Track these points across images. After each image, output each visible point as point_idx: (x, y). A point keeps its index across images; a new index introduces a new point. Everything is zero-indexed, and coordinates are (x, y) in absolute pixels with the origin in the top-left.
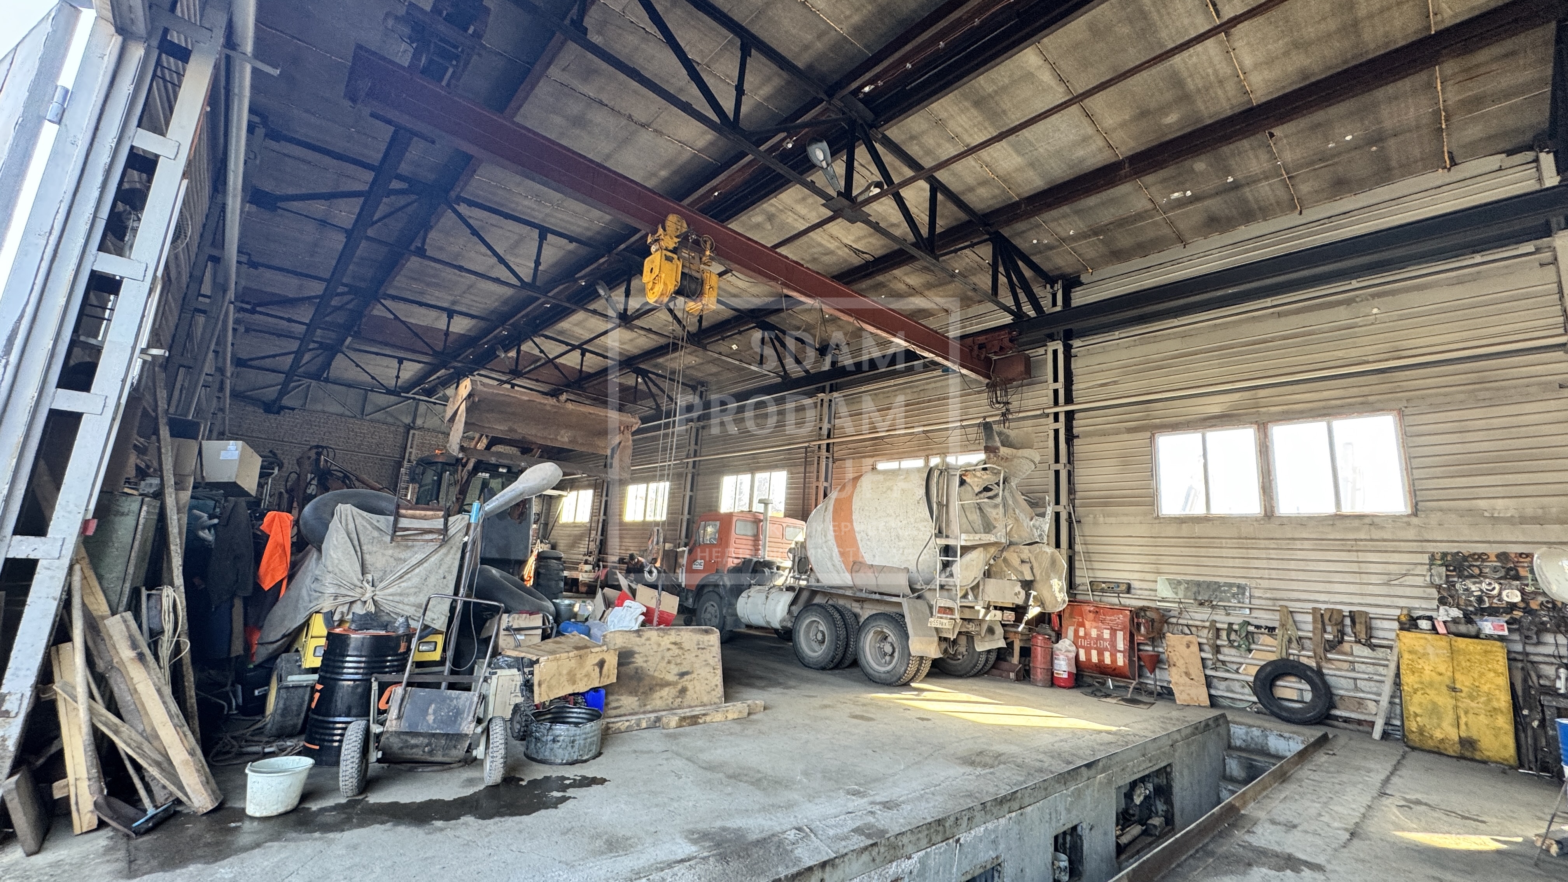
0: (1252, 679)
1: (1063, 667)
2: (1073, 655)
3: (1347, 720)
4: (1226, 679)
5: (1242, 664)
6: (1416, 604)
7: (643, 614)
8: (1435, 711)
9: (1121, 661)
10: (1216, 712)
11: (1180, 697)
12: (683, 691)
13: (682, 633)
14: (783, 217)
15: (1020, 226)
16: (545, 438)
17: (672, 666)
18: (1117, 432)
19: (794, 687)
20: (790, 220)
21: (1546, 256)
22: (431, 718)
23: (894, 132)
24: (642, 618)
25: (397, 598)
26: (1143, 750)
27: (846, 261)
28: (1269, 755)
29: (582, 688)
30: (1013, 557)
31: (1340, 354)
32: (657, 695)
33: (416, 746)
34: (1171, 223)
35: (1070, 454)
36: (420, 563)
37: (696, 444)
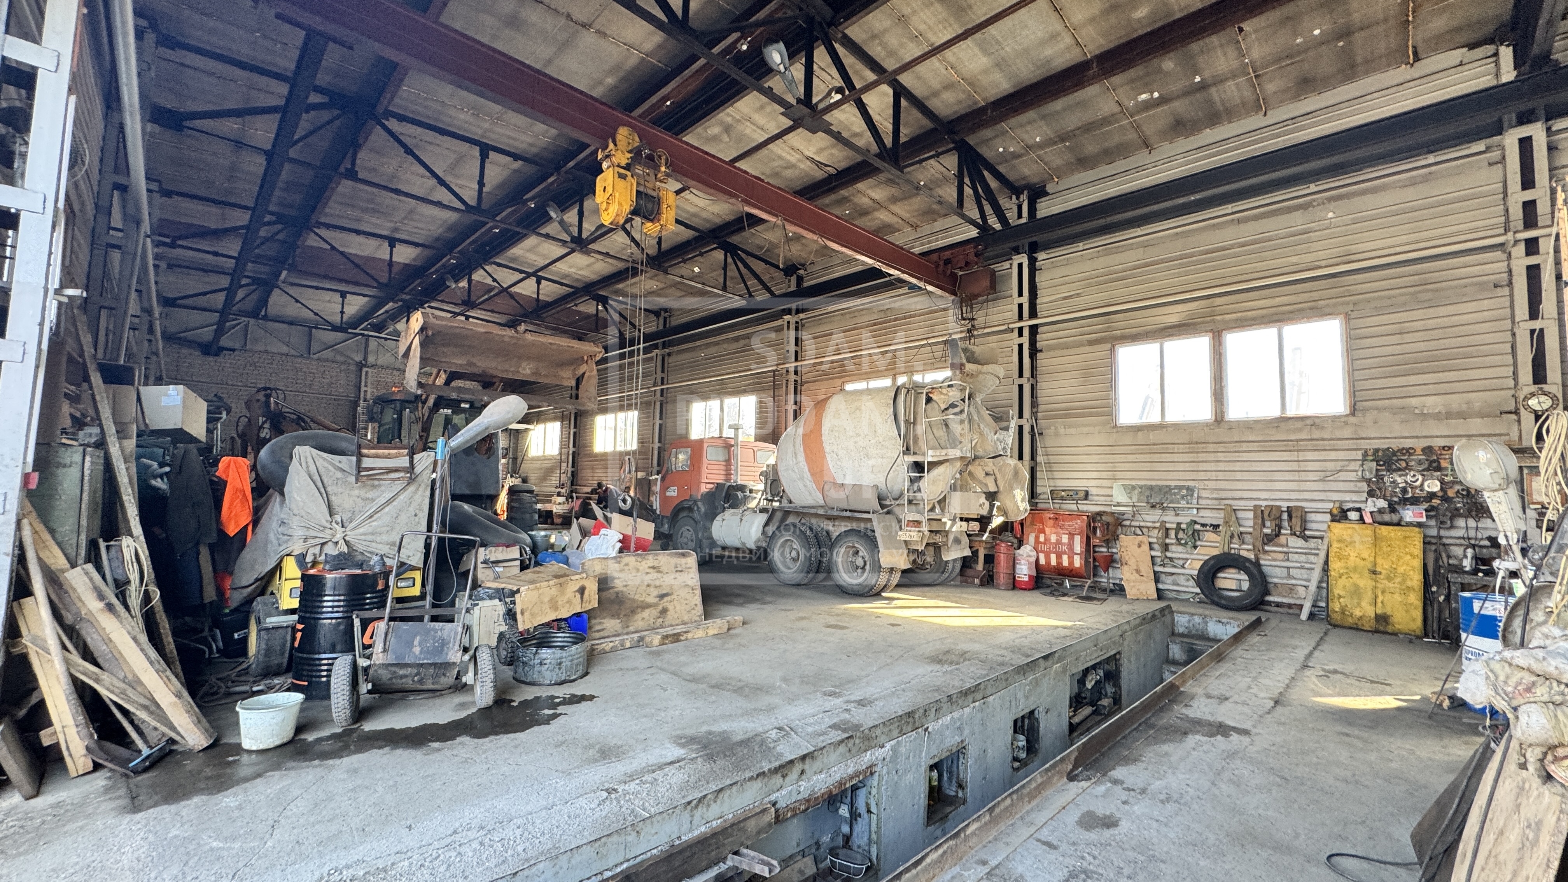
0: (1196, 572)
1: (1024, 571)
2: (1033, 559)
3: (1278, 605)
4: (1173, 574)
5: (1187, 559)
6: (1347, 497)
7: (620, 541)
8: (1356, 592)
9: (1078, 562)
10: (1162, 604)
11: (1130, 592)
12: (664, 611)
13: (660, 558)
14: (740, 128)
15: (987, 133)
16: (506, 371)
17: (652, 589)
18: (1081, 345)
19: (770, 603)
20: (748, 131)
21: (1495, 155)
22: (417, 650)
23: (855, 31)
24: (619, 545)
25: (369, 538)
26: (1095, 641)
27: (807, 174)
28: (1209, 639)
29: (565, 614)
30: (978, 470)
31: (1294, 259)
32: (639, 617)
33: (406, 676)
34: (1137, 127)
35: (1033, 368)
36: (390, 501)
37: (663, 371)
